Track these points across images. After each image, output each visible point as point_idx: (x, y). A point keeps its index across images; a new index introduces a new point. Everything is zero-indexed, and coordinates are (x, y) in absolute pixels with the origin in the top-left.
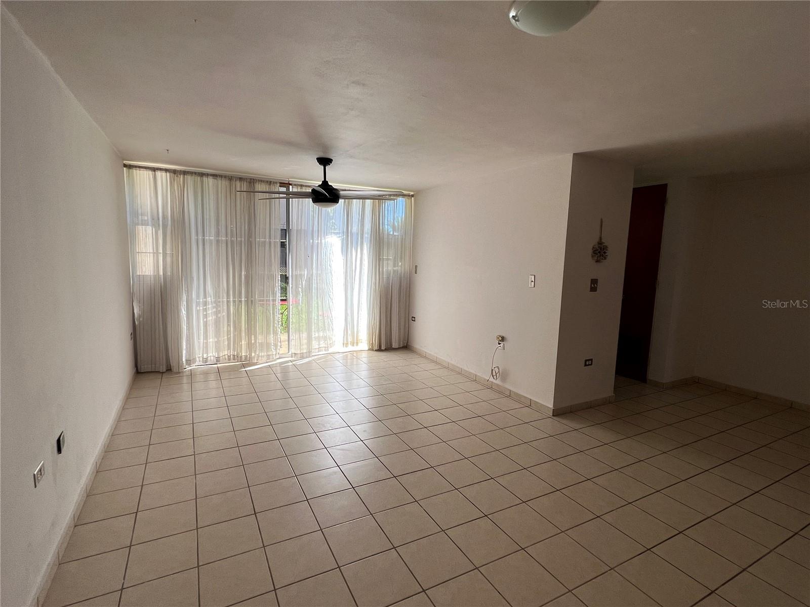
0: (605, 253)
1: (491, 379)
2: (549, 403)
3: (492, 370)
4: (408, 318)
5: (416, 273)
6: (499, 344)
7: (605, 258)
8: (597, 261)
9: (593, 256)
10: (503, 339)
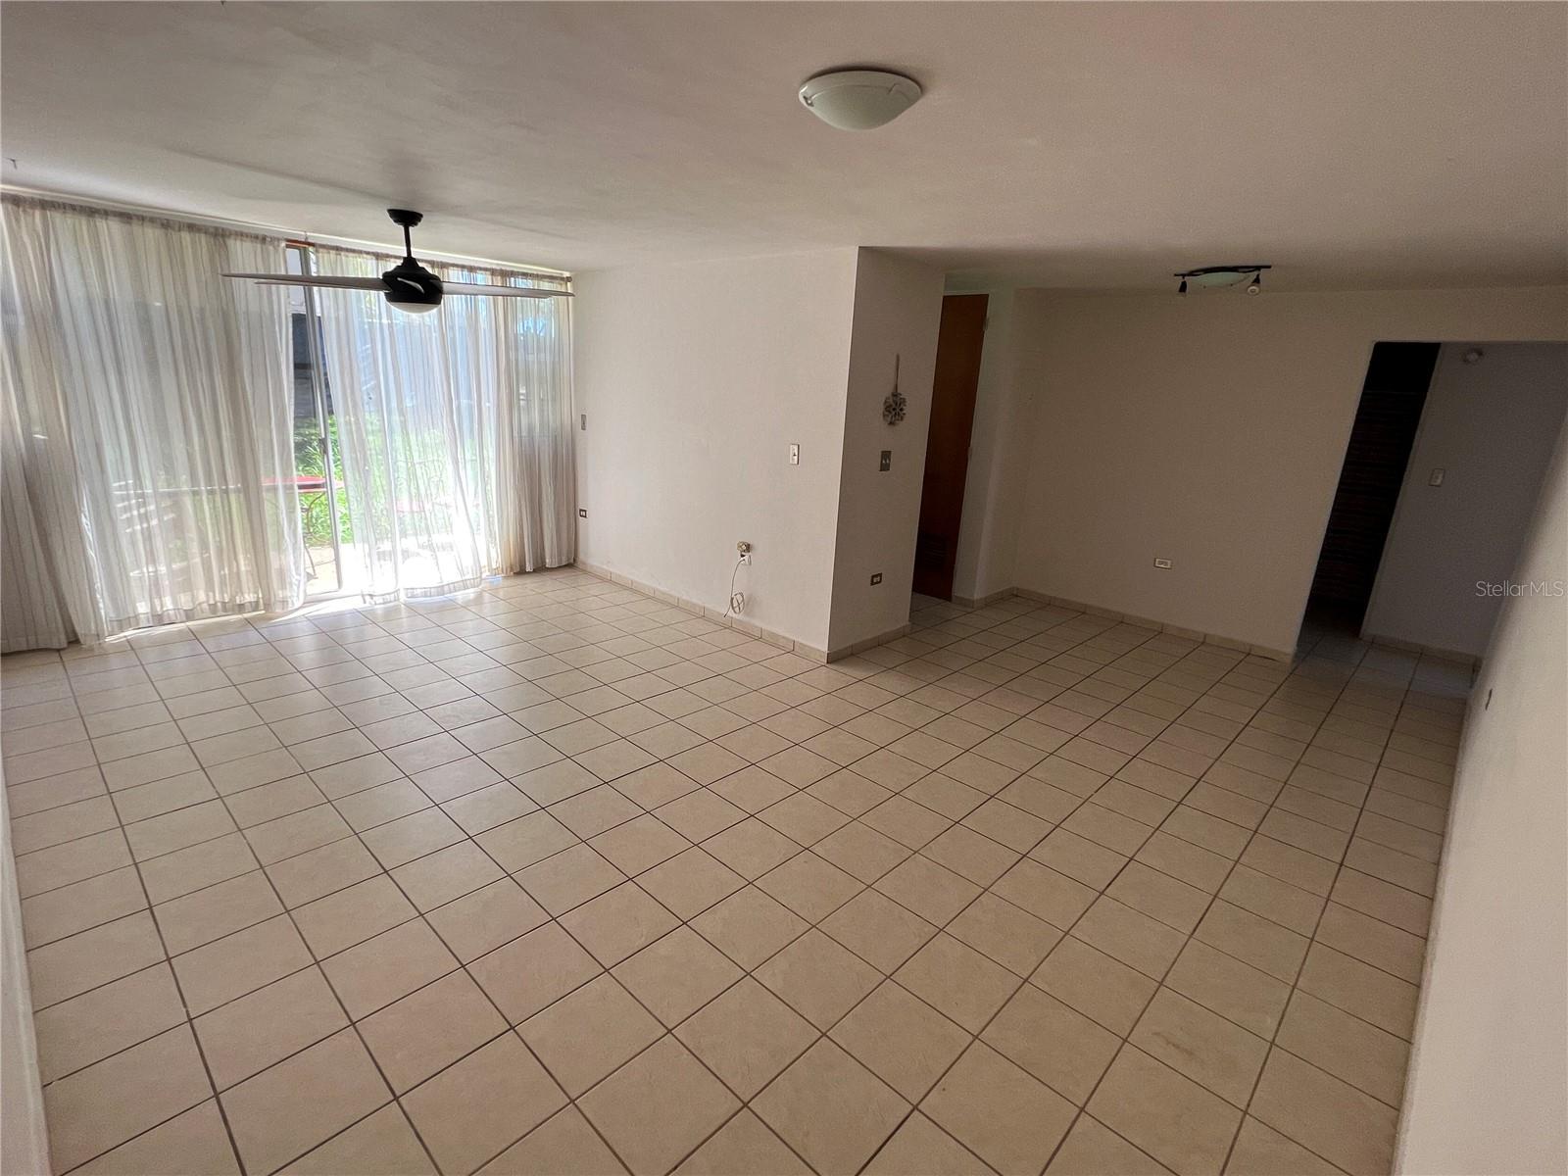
0: (901, 410)
1: (731, 613)
2: (820, 643)
3: (732, 599)
4: (572, 513)
5: (583, 428)
6: (742, 556)
7: (902, 419)
8: (891, 423)
9: (884, 416)
10: (748, 548)
